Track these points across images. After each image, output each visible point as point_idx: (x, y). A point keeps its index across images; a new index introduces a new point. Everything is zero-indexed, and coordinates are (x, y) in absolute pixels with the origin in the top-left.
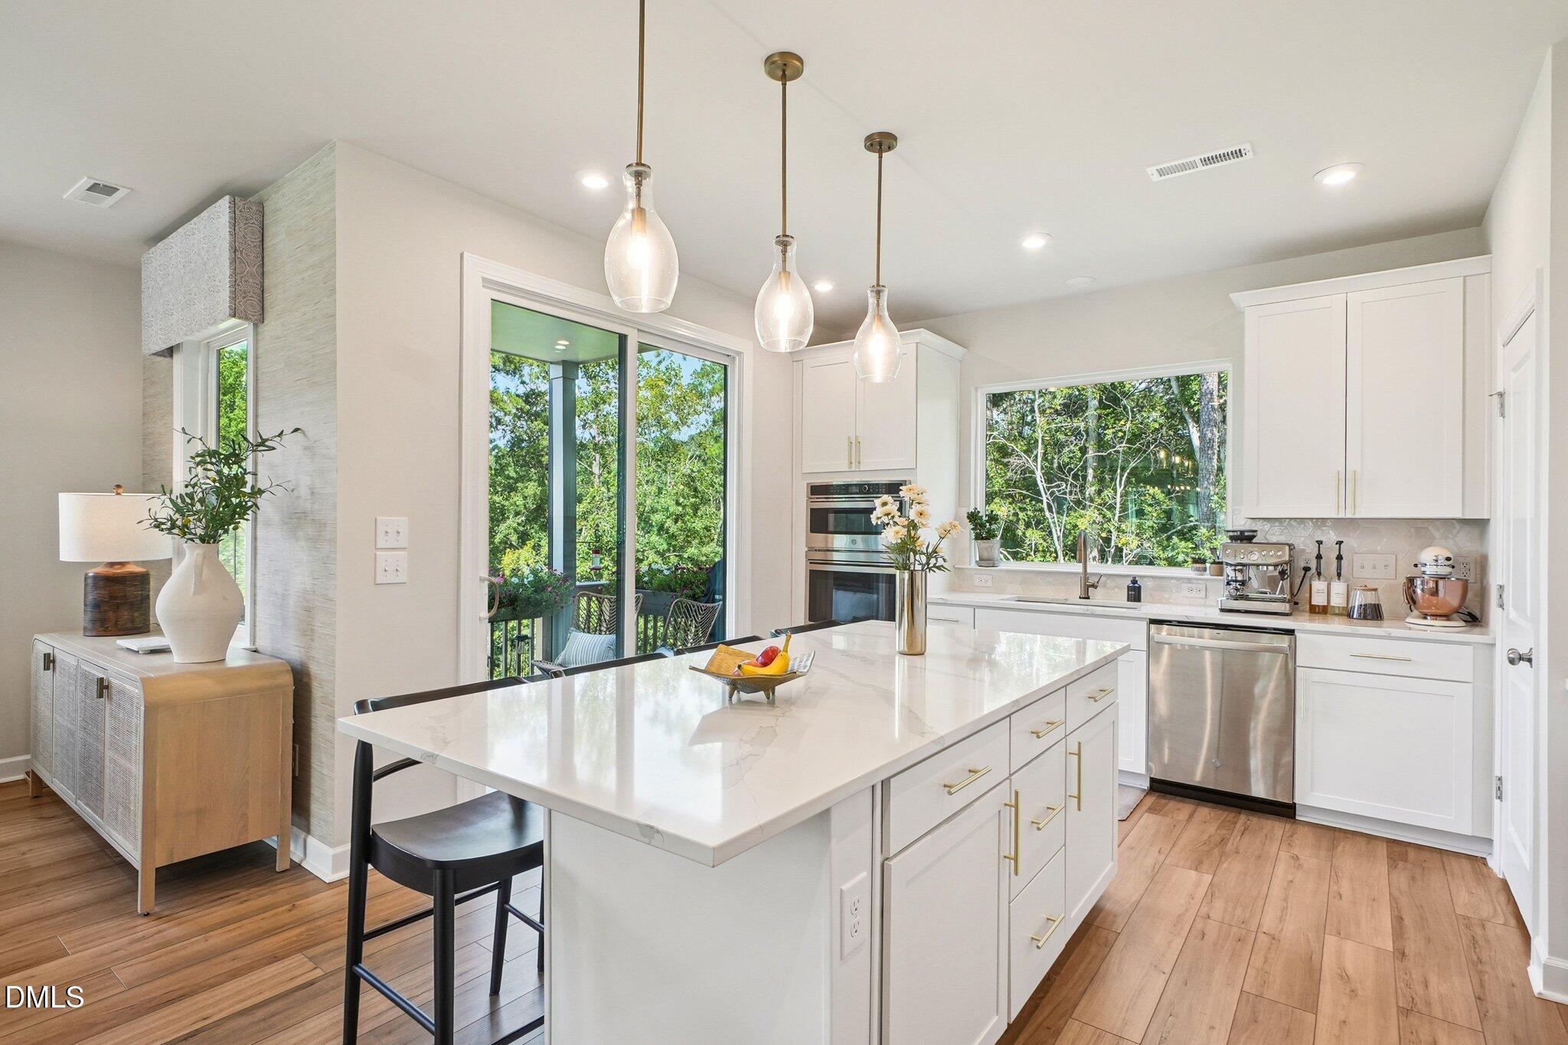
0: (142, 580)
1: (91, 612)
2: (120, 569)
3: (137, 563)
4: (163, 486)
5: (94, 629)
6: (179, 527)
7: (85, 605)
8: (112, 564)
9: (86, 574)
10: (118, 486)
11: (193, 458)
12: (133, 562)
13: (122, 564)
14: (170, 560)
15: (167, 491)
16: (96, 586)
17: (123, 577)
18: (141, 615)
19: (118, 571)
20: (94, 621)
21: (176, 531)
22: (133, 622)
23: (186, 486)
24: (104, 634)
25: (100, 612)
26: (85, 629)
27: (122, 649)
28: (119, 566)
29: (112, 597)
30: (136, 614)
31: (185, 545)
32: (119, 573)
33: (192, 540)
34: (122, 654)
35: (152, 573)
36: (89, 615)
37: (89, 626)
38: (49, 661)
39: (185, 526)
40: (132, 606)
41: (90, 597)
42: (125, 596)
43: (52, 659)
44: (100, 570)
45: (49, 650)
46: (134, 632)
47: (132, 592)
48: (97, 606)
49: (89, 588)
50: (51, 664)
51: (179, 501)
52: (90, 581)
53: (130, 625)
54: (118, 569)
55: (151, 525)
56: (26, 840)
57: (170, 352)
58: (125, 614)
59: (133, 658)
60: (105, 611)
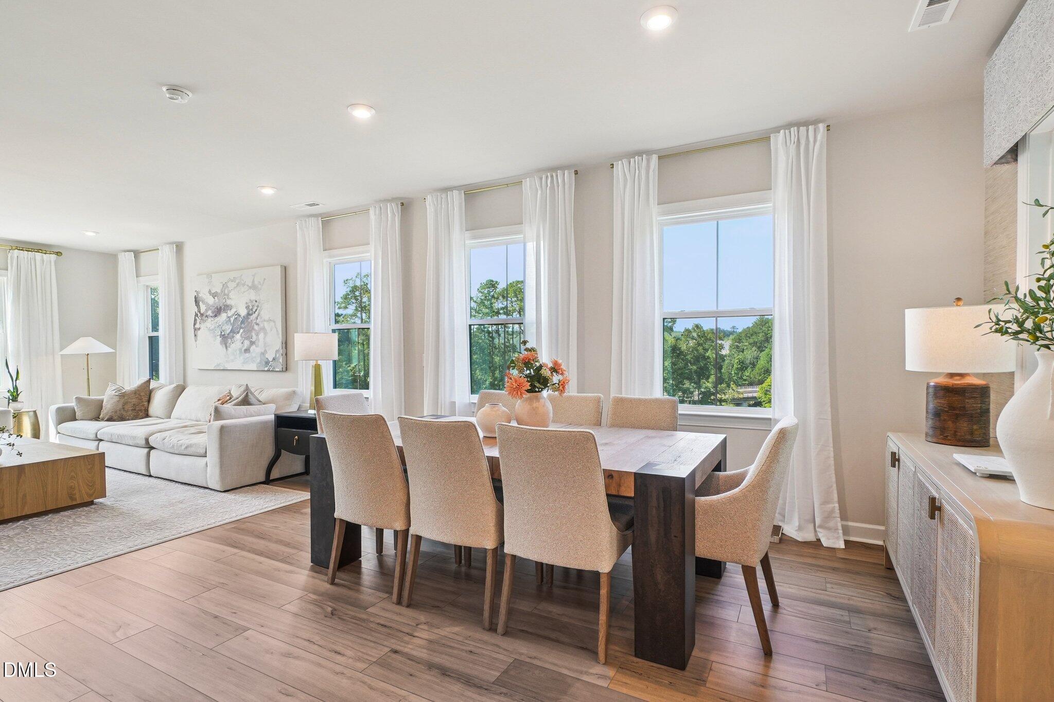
0: (983, 392)
1: (933, 419)
2: (959, 380)
3: (977, 375)
4: (1006, 284)
5: (934, 436)
6: (1028, 331)
7: (927, 412)
8: (952, 375)
9: (928, 384)
10: (959, 299)
11: (1046, 247)
12: (972, 374)
13: (962, 375)
14: (1012, 374)
15: (1012, 290)
16: (936, 396)
17: (962, 388)
18: (980, 428)
19: (957, 381)
20: (934, 428)
21: (1024, 336)
22: (972, 434)
23: (1038, 280)
24: (943, 442)
25: (940, 420)
26: (927, 434)
27: (959, 464)
28: (958, 378)
29: (952, 407)
30: (975, 427)
31: (1037, 353)
32: (958, 384)
33: (1047, 347)
34: (958, 471)
35: (993, 386)
36: (930, 422)
37: (931, 432)
38: (895, 460)
39: (1037, 328)
40: (971, 418)
41: (931, 406)
42: (964, 407)
43: (897, 457)
44: (942, 380)
45: (896, 450)
46: (973, 444)
47: (972, 404)
48: (937, 414)
49: (930, 399)
50: (897, 463)
51: (1028, 299)
52: (931, 390)
53: (968, 437)
54: (957, 380)
55: (991, 328)
56: (874, 614)
57: (1014, 153)
58: (964, 425)
59: (970, 481)
60: (945, 420)
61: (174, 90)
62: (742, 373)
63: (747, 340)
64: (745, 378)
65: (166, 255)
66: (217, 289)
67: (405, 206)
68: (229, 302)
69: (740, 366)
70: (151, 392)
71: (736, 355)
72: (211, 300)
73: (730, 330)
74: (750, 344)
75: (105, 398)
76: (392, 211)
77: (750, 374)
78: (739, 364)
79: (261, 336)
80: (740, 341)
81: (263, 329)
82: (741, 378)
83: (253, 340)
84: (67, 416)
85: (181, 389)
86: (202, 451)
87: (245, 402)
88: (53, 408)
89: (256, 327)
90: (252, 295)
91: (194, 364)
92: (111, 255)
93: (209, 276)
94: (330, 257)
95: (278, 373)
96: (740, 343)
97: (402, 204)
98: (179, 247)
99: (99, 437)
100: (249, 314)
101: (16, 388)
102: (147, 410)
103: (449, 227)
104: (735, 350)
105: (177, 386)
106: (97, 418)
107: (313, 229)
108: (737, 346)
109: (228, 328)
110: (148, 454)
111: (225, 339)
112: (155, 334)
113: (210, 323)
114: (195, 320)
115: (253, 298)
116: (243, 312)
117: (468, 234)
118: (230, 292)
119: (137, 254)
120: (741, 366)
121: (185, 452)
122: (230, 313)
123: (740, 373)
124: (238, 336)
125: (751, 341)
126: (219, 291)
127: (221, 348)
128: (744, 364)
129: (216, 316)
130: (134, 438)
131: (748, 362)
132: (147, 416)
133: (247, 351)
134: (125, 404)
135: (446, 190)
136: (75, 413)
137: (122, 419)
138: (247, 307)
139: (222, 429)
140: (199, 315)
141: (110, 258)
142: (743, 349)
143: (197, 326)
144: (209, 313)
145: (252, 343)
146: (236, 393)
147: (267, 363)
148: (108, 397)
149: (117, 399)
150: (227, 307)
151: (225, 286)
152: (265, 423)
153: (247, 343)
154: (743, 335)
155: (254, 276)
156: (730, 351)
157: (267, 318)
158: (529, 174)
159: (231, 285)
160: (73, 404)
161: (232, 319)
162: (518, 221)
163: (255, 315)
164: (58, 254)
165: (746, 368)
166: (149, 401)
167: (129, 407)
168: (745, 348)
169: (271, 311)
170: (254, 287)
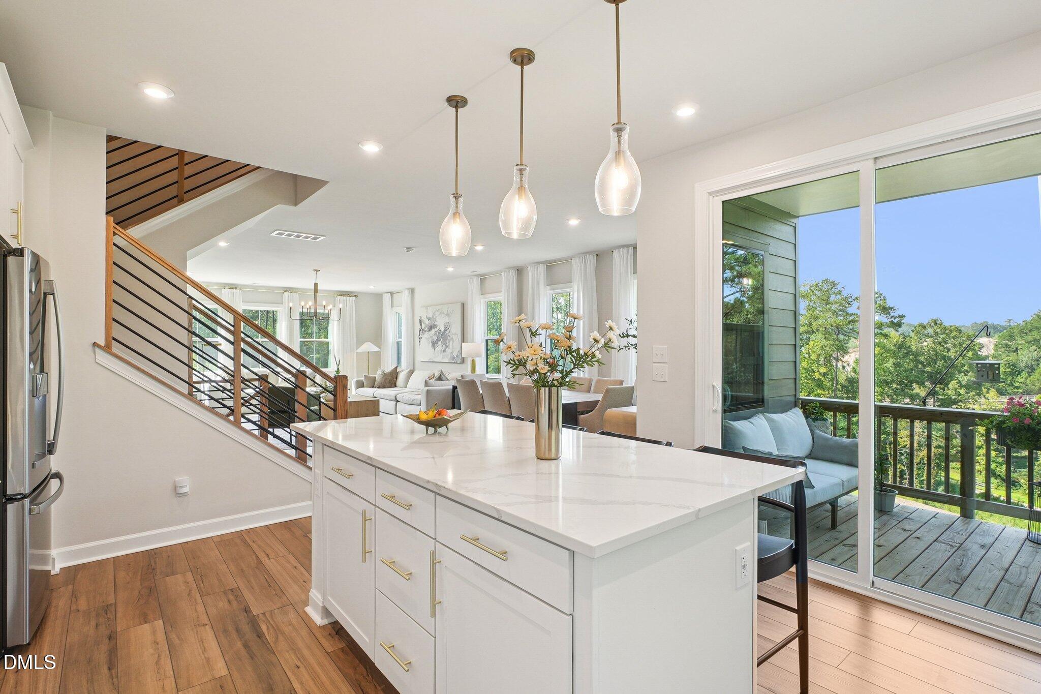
61: (408, 249)
62: (1013, 378)
63: (1022, 337)
64: (1017, 384)
65: (406, 295)
66: (430, 315)
67: (520, 271)
68: (436, 323)
69: (1009, 370)
70: (397, 373)
71: (1003, 356)
72: (427, 322)
73: (1004, 324)
74: (1028, 342)
75: (377, 376)
76: (513, 275)
77: (1026, 379)
78: (1008, 368)
79: (451, 343)
80: (1011, 337)
81: (452, 339)
82: (1011, 385)
83: (447, 345)
84: (360, 385)
85: (411, 372)
86: (419, 402)
87: (440, 379)
88: (355, 380)
89: (449, 338)
90: (447, 320)
91: (419, 358)
92: (379, 294)
93: (427, 307)
94: (485, 298)
95: (458, 365)
96: (1011, 341)
97: (518, 270)
98: (412, 291)
99: (375, 396)
100: (445, 330)
101: (338, 369)
102: (395, 384)
103: (538, 284)
104: (1002, 350)
105: (410, 370)
106: (373, 387)
107: (476, 282)
108: (1007, 345)
109: (435, 338)
110: (396, 404)
111: (434, 344)
112: (399, 340)
113: (426, 336)
114: (420, 333)
115: (448, 321)
116: (443, 329)
117: (548, 287)
118: (436, 317)
119: (392, 294)
120: (1012, 369)
121: (412, 403)
122: (436, 329)
123: (1010, 379)
124: (440, 343)
125: (1030, 338)
126: (431, 317)
127: (431, 349)
128: (1015, 367)
129: (429, 331)
130: (390, 396)
131: (1022, 365)
132: (396, 386)
133: (444, 351)
134: (386, 379)
135: (539, 263)
136: (363, 383)
137: (384, 387)
138: (445, 326)
139: (428, 391)
140: (422, 330)
141: (378, 297)
142: (1017, 349)
143: (421, 336)
144: (426, 329)
145: (447, 347)
146: (437, 375)
147: (454, 358)
148: (378, 376)
149: (382, 376)
150: (435, 326)
151: (434, 313)
152: (448, 390)
153: (444, 346)
154: (1016, 331)
155: (448, 308)
156: (996, 351)
157: (454, 332)
158: (574, 256)
159: (437, 314)
160: (363, 379)
161: (437, 333)
162: (569, 281)
163: (448, 331)
164: (356, 296)
165: (1020, 373)
166: (396, 379)
167: (387, 381)
168: (1020, 347)
169: (456, 329)
170: (448, 315)
